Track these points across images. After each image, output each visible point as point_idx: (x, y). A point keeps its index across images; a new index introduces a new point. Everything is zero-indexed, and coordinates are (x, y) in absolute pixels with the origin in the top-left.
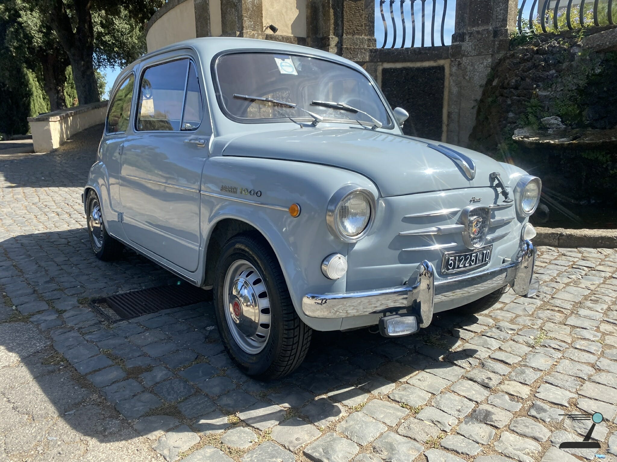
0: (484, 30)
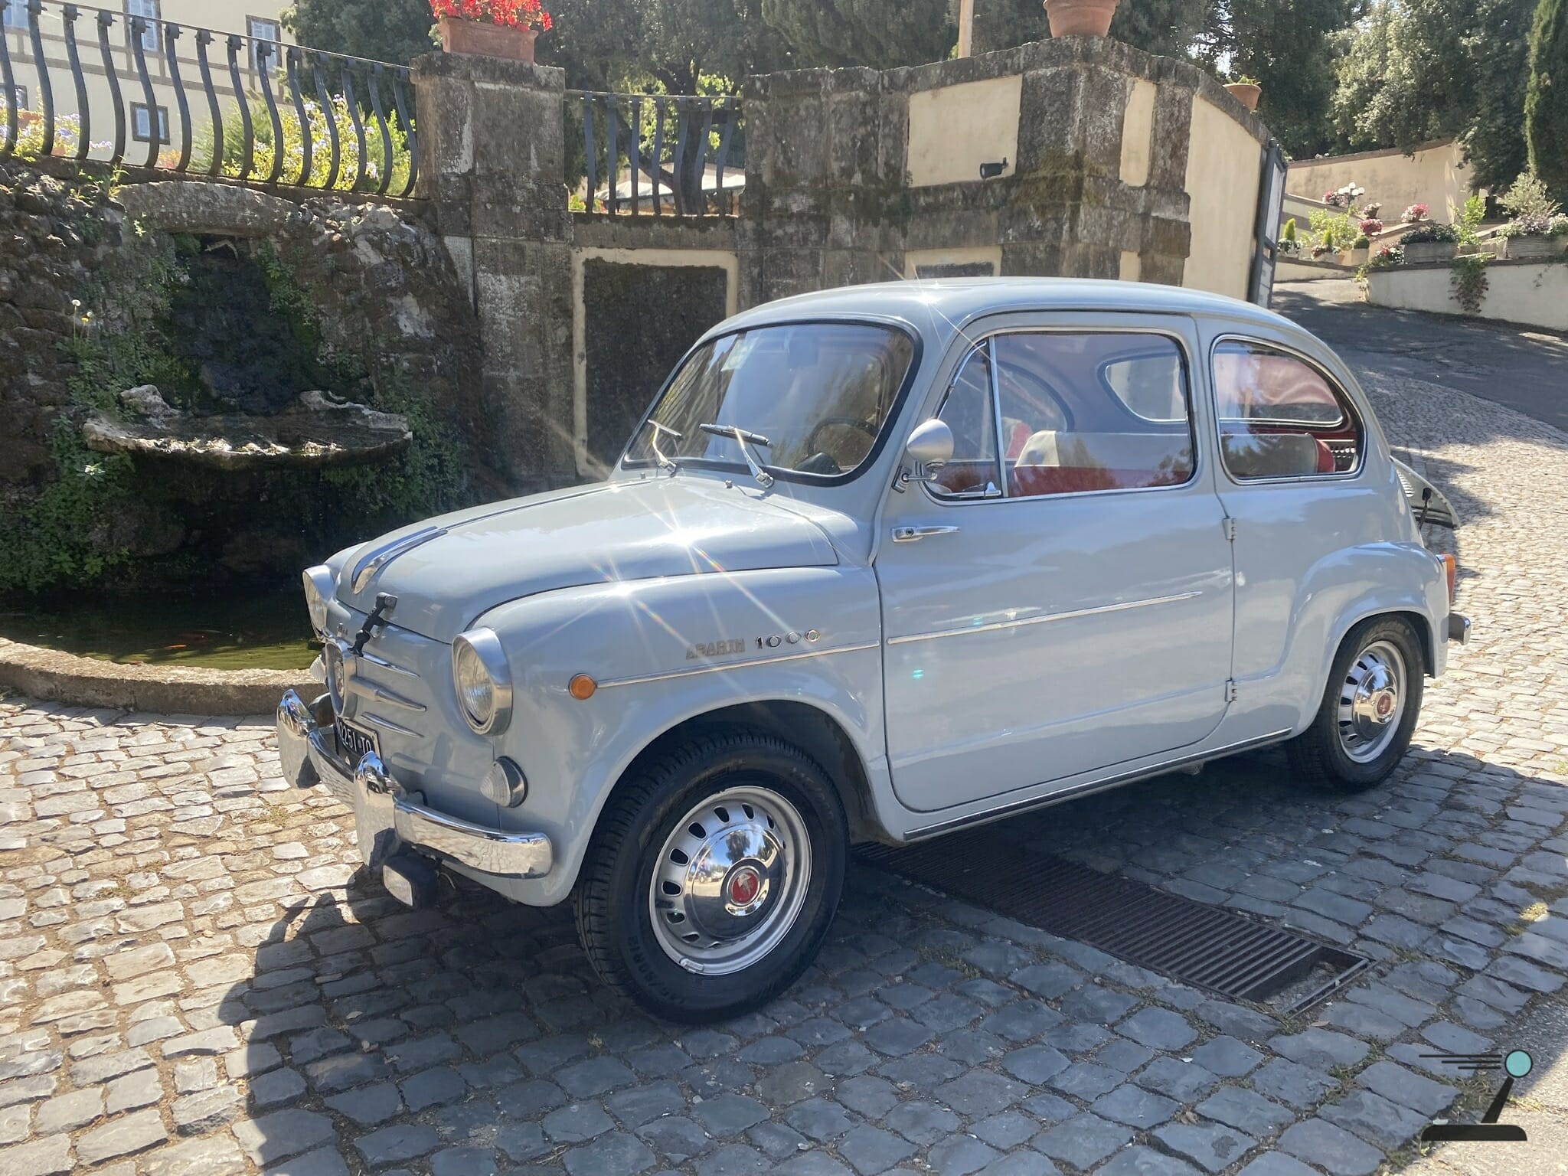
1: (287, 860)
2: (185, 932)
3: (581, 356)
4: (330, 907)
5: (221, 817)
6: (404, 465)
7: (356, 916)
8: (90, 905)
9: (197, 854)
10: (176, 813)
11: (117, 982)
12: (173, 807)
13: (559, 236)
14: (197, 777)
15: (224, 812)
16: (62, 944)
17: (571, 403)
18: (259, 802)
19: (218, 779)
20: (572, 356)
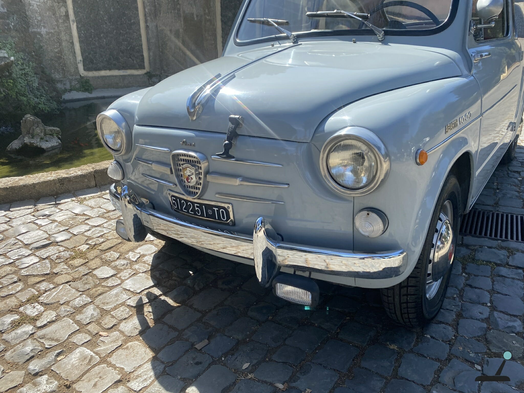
1: (107, 278)
2: (89, 338)
3: (73, 21)
4: (157, 300)
5: (47, 261)
6: (11, 74)
7: (175, 301)
8: (13, 334)
9: (52, 286)
10: (17, 263)
11: (73, 383)
12: (13, 261)
14: (12, 241)
15: (47, 258)
16: (14, 366)
17: (72, 43)
18: (61, 249)
19: (26, 239)
20: (69, 21)
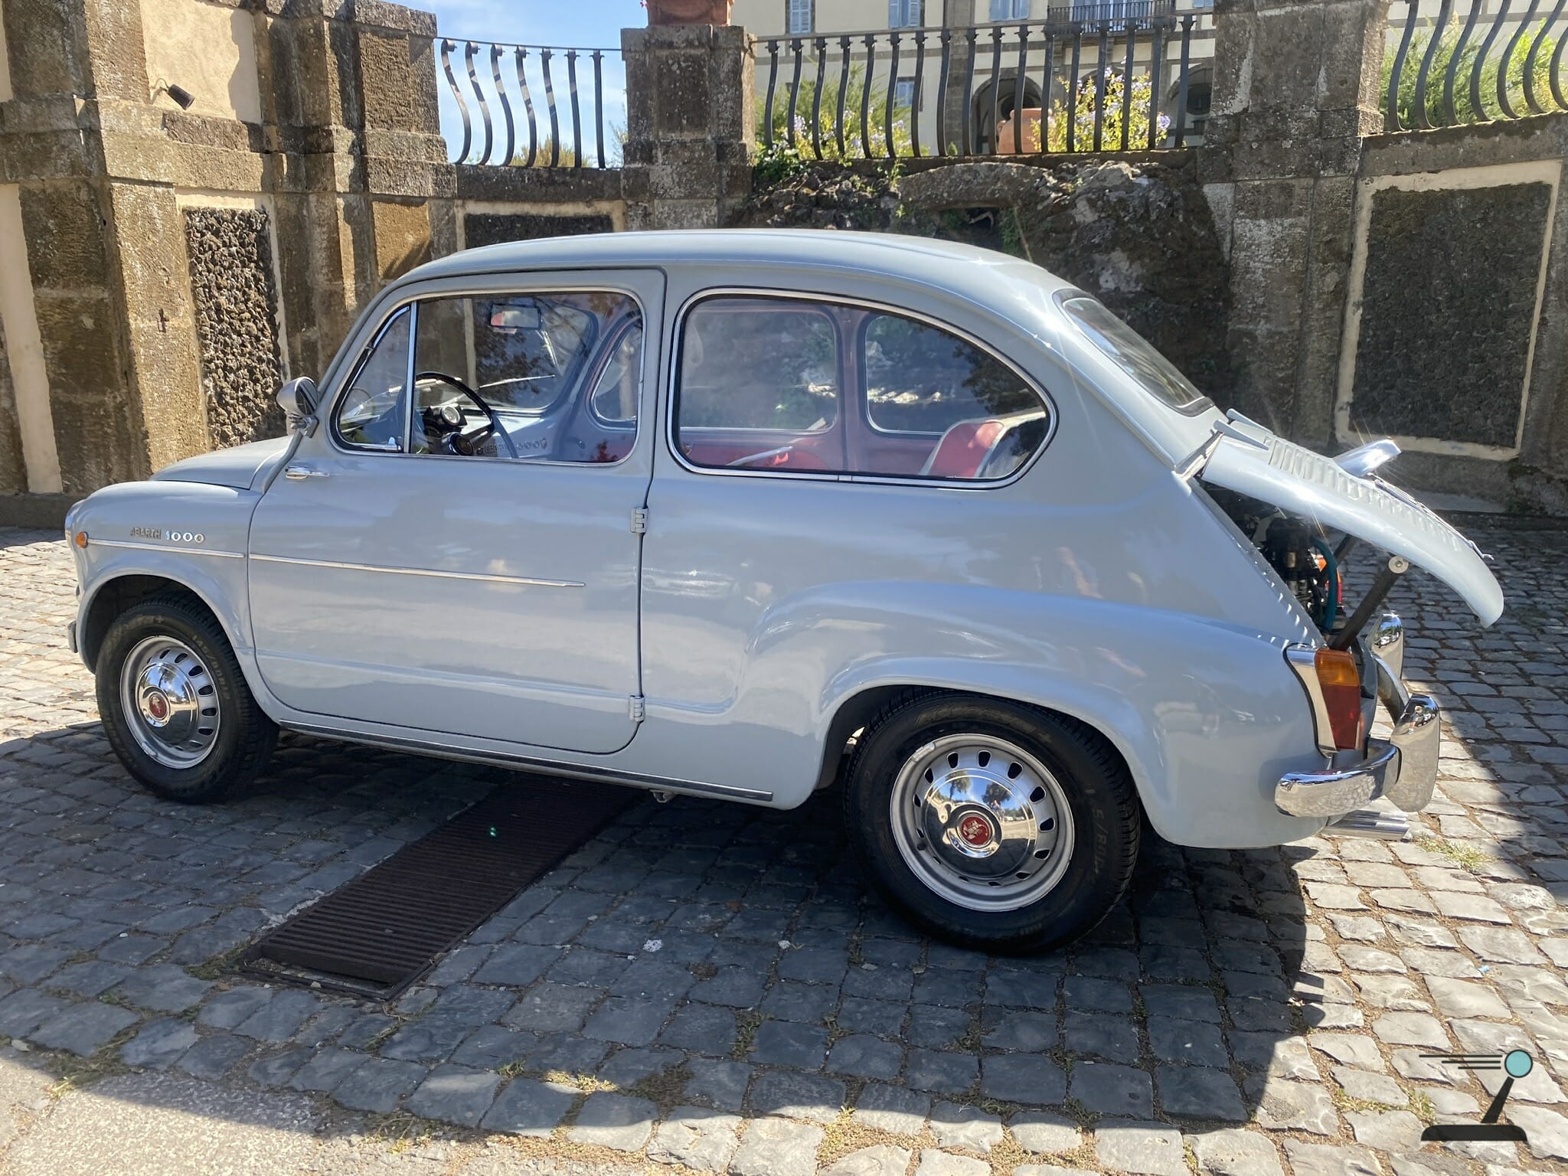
0: (696, 141)
3: (1357, 305)
13: (1340, 168)
17: (1336, 359)
20: (1345, 304)
